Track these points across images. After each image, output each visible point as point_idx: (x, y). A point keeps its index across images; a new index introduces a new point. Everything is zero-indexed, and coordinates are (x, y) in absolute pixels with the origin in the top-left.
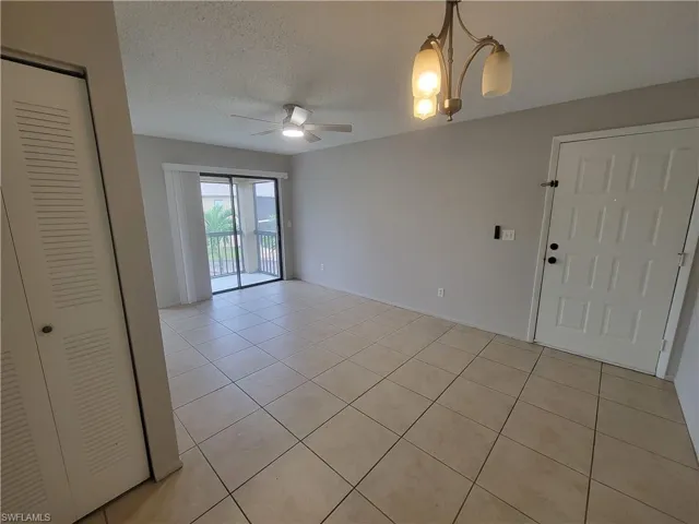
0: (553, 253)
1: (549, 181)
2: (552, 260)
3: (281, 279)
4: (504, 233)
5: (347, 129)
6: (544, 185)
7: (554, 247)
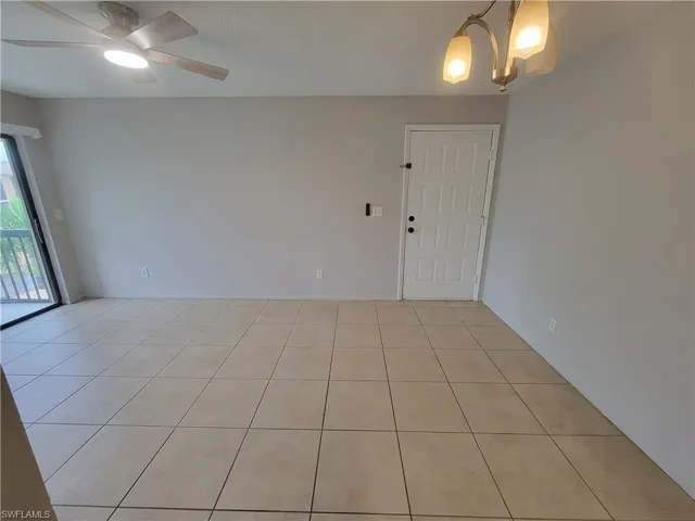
0: (411, 224)
1: (405, 164)
2: (411, 230)
3: (60, 303)
4: (373, 209)
5: (220, 74)
6: (401, 166)
7: (412, 219)
